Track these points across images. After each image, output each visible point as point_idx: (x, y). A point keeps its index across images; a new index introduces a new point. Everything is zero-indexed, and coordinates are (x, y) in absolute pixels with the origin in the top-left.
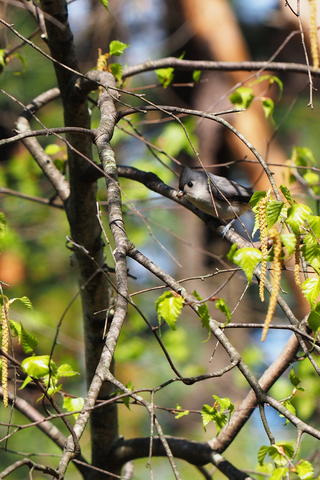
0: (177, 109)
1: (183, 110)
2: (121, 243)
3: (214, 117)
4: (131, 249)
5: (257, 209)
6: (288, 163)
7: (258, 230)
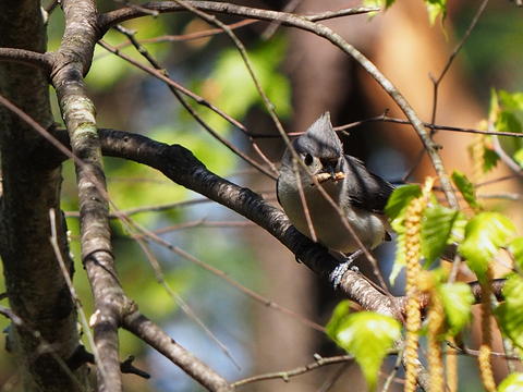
0: (231, 7)
1: (243, 10)
2: (107, 300)
3: (311, 25)
4: (127, 313)
5: (403, 223)
6: (482, 125)
7: (404, 270)
